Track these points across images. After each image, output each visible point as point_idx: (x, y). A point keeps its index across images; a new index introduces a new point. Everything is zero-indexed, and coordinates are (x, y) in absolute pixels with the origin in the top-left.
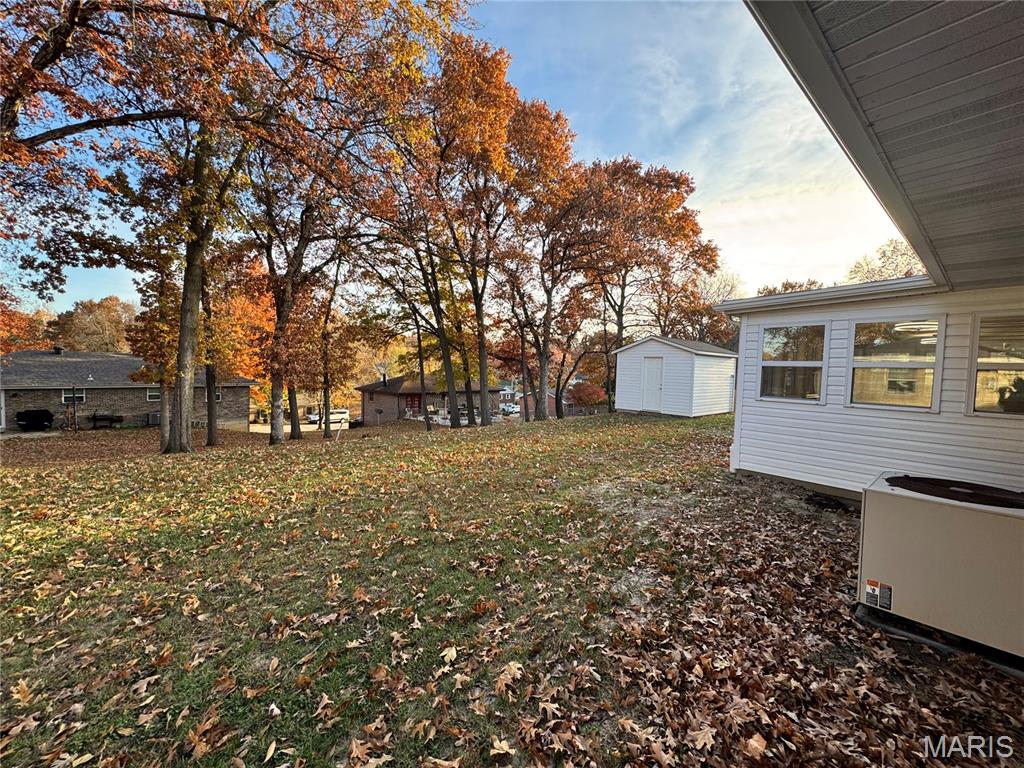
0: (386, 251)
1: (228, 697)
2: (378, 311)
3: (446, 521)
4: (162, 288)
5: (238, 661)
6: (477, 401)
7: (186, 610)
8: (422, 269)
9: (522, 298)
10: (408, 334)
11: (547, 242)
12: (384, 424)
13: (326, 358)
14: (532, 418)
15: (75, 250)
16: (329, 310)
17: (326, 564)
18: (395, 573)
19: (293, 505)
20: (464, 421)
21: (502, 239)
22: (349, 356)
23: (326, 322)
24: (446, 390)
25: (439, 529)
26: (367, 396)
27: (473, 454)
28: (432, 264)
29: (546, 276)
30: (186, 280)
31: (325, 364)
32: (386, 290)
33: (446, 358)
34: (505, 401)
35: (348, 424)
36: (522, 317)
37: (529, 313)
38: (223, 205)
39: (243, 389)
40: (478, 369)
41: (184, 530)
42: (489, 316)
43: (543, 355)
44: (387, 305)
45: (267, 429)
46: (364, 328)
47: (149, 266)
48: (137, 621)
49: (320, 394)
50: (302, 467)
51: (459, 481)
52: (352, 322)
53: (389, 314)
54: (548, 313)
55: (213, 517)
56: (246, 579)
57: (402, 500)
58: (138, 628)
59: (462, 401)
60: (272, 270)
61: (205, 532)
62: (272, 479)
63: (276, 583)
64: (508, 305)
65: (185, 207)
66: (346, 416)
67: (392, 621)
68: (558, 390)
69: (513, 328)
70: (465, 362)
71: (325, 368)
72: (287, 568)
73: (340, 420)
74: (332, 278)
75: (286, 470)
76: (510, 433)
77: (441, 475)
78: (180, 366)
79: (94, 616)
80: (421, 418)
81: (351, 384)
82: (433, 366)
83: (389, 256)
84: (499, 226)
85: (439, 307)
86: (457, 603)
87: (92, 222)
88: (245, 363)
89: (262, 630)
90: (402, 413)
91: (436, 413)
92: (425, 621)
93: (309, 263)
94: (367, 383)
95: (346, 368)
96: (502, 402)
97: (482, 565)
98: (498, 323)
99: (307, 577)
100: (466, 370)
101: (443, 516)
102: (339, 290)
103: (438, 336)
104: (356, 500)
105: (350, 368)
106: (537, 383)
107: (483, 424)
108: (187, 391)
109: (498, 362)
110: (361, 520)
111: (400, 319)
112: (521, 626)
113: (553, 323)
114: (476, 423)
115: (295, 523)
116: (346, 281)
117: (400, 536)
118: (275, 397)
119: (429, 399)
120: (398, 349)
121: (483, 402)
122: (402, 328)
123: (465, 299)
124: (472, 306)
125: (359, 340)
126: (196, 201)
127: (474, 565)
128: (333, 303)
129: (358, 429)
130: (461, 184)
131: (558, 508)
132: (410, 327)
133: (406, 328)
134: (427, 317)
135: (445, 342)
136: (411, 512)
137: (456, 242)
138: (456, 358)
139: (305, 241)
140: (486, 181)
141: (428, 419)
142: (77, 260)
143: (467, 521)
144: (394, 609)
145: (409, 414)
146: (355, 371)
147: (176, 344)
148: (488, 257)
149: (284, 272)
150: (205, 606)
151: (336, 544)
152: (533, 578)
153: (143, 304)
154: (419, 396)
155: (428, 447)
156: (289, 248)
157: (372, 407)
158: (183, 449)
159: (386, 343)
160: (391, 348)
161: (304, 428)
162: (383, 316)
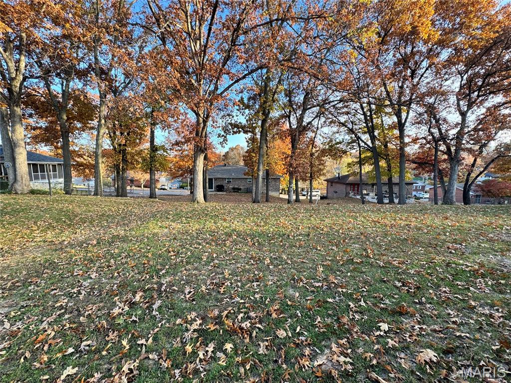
0: (343, 107)
1: (282, 300)
2: (338, 141)
3: (378, 255)
4: (253, 140)
5: (284, 289)
6: (396, 189)
7: (266, 263)
8: (364, 114)
9: (437, 121)
10: (354, 151)
11: (465, 77)
12: (338, 198)
13: (312, 166)
14: (440, 202)
15: (230, 129)
16: (314, 142)
17: (316, 260)
18: (349, 274)
19: (300, 231)
20: (386, 201)
21: (424, 84)
22: (323, 164)
23: (312, 148)
24: (375, 182)
25: (373, 258)
26: (330, 184)
27: (395, 220)
28: (370, 110)
29: (461, 103)
30: (261, 136)
31: (311, 168)
32: (342, 129)
33: (376, 164)
34: (416, 190)
35: (319, 197)
36: (437, 135)
37: (443, 131)
38: (274, 102)
39: (277, 179)
40: (399, 171)
41: (263, 232)
42: (409, 136)
43: (454, 159)
44: (343, 136)
45: (286, 197)
46: (330, 150)
47: (249, 131)
48: (252, 261)
49: (308, 182)
50: (303, 214)
51: (386, 235)
52: (324, 146)
53: (343, 141)
54: (462, 129)
55: (272, 230)
56: (285, 257)
57: (351, 238)
58: (252, 264)
59: (385, 188)
60: (290, 126)
61: (270, 235)
62: (291, 218)
63: (296, 262)
64: (425, 128)
65: (260, 106)
66: (319, 193)
67: (350, 296)
68: (466, 184)
69: (429, 143)
70: (389, 166)
71: (311, 170)
72: (299, 257)
73: (317, 195)
74: (316, 126)
75: (296, 215)
76: (423, 210)
77: (374, 229)
78: (258, 170)
79: (240, 256)
80: (358, 197)
81: (322, 178)
82: (367, 168)
83: (345, 110)
84: (422, 76)
85: (373, 134)
86: (387, 301)
87: (234, 118)
88: (279, 168)
89: (292, 280)
90: (347, 194)
91: (368, 195)
92: (367, 303)
93: (306, 120)
94: (329, 177)
95: (321, 170)
96: (414, 190)
97: (403, 285)
98: (415, 141)
99: (308, 264)
100: (389, 170)
101: (376, 252)
102: (319, 132)
103: (372, 151)
104: (328, 234)
105: (323, 170)
106: (446, 179)
107: (399, 203)
108: (260, 180)
109: (413, 166)
110: (330, 244)
111: (349, 143)
112: (435, 331)
113: (465, 136)
114: (394, 203)
115: (301, 239)
116: (322, 127)
117: (351, 256)
118: (290, 183)
119: (364, 187)
120: (347, 160)
121: (400, 191)
122: (350, 148)
123: (391, 128)
124: (396, 132)
125: (327, 156)
126: (265, 102)
127: (399, 284)
128: (316, 139)
129: (324, 200)
130: (394, 56)
131: (467, 266)
132: (355, 147)
133: (351, 148)
134: (365, 141)
135: (376, 155)
136: (357, 246)
137: (388, 93)
138: (383, 163)
139: (304, 110)
140: (413, 48)
141: (363, 198)
142: (230, 132)
143: (393, 258)
144: (349, 291)
145: (351, 194)
146: (325, 171)
147: (257, 161)
148: (411, 99)
149: (295, 126)
150: (272, 263)
151: (319, 252)
152: (444, 305)
153: (248, 147)
154: (358, 185)
155: (365, 212)
156: (298, 115)
157: (332, 189)
158: (258, 202)
159: (341, 157)
160: (343, 160)
161: (301, 198)
162: (340, 143)
